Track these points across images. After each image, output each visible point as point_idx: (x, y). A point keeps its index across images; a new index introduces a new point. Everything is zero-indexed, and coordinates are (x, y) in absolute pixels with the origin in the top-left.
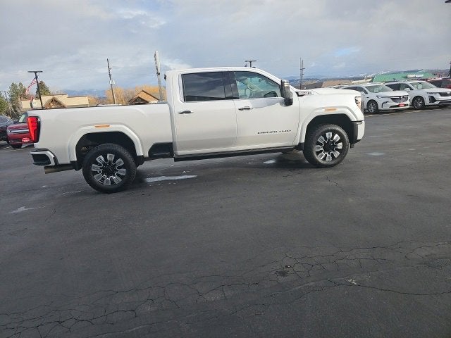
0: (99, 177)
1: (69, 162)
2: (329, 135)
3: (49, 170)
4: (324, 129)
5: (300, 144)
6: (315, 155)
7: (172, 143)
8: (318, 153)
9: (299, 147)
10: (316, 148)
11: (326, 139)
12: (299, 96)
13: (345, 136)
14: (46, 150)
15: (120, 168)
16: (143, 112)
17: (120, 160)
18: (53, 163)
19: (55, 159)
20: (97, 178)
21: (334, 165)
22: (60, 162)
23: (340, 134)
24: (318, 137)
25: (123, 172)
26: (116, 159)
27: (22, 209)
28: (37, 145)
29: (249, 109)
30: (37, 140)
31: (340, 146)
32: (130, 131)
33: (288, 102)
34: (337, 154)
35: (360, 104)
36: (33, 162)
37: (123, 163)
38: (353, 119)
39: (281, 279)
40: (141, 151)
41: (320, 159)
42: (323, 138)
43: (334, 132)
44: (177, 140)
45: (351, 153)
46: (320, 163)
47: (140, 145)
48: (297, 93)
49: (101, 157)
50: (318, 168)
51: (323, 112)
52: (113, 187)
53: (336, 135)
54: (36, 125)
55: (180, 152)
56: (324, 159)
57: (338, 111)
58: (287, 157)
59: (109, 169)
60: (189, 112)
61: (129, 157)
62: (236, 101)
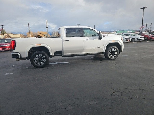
0: (36, 62)
1: (26, 57)
2: (113, 49)
3: (17, 60)
4: (112, 47)
5: (104, 52)
6: (109, 56)
7: (62, 51)
8: (109, 55)
9: (103, 53)
11: (112, 50)
12: (104, 36)
13: (118, 50)
14: (18, 52)
15: (44, 59)
16: (53, 40)
17: (44, 56)
18: (20, 57)
19: (21, 56)
20: (35, 63)
21: (115, 59)
22: (22, 57)
23: (116, 49)
24: (109, 50)
25: (45, 60)
26: (42, 56)
27: (8, 74)
28: (14, 51)
29: (88, 40)
30: (14, 49)
31: (116, 53)
32: (48, 47)
33: (100, 38)
34: (115, 55)
35: (122, 40)
36: (12, 57)
37: (45, 58)
38: (120, 44)
39: (113, 96)
40: (51, 53)
41: (110, 57)
42: (111, 50)
43: (115, 48)
44: (64, 50)
45: (120, 55)
46: (110, 59)
47: (51, 52)
48: (103, 35)
49: (37, 55)
50: (110, 60)
51: (111, 42)
52: (41, 66)
53: (115, 49)
54: (14, 43)
55: (64, 54)
56: (111, 57)
57: (116, 42)
58: (97, 56)
59: (40, 60)
60: (68, 41)
61: (47, 55)
62: (84, 38)
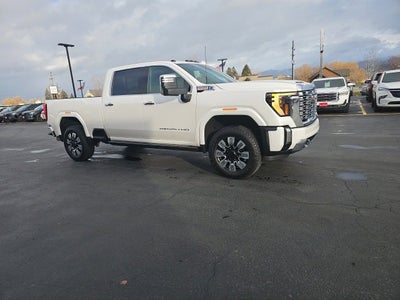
2: (231, 140)
4: (225, 133)
5: (201, 145)
6: (217, 161)
9: (200, 148)
10: (218, 154)
11: (227, 144)
12: (198, 91)
15: (79, 144)
17: (78, 138)
20: (70, 149)
21: (239, 177)
22: (56, 134)
25: (80, 147)
29: (153, 104)
30: (47, 119)
31: (246, 155)
33: (186, 98)
34: (242, 165)
37: (80, 141)
38: (261, 122)
41: (222, 166)
42: (224, 143)
43: (238, 137)
47: (87, 128)
48: (198, 88)
49: (70, 134)
51: (220, 112)
52: (76, 157)
53: (241, 142)
56: (227, 167)
57: (240, 111)
59: (74, 144)
60: (112, 105)
61: (82, 137)
